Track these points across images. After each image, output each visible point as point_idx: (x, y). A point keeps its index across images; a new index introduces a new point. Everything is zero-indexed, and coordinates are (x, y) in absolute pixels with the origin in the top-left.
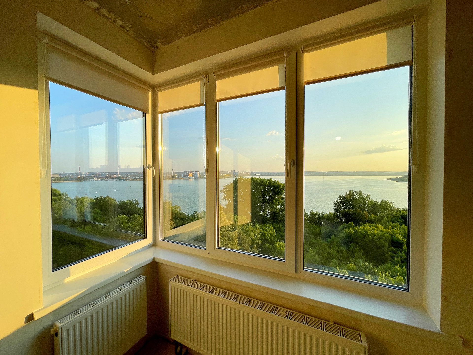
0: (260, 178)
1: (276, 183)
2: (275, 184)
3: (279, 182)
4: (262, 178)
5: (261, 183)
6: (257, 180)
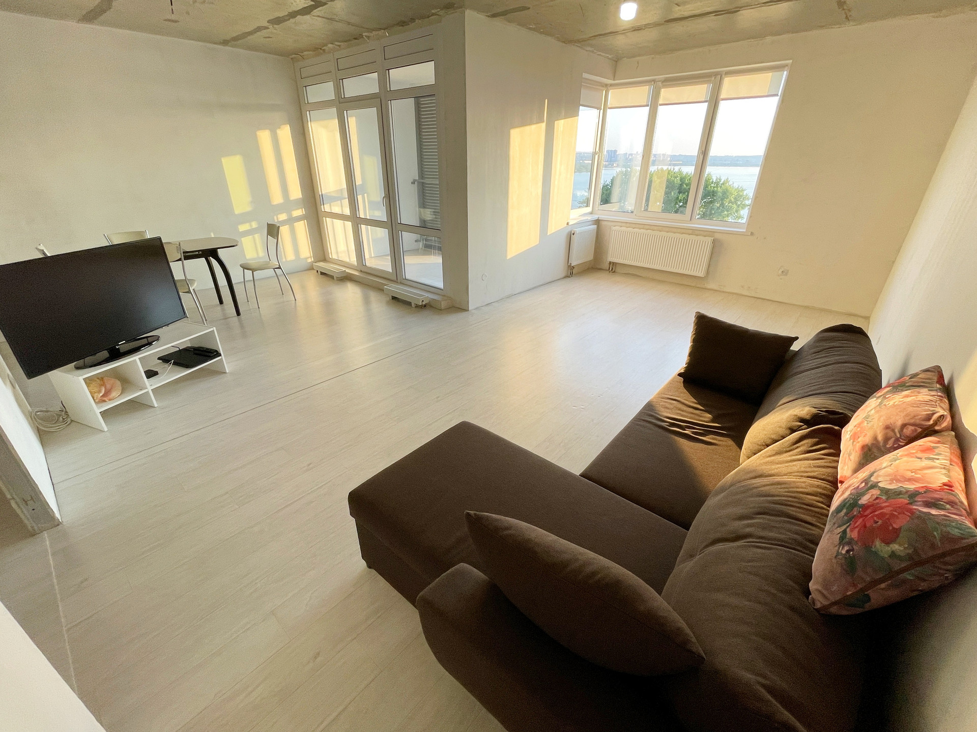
0: (680, 172)
1: (721, 187)
2: (716, 189)
3: (731, 183)
4: (684, 173)
5: (681, 185)
6: (673, 178)
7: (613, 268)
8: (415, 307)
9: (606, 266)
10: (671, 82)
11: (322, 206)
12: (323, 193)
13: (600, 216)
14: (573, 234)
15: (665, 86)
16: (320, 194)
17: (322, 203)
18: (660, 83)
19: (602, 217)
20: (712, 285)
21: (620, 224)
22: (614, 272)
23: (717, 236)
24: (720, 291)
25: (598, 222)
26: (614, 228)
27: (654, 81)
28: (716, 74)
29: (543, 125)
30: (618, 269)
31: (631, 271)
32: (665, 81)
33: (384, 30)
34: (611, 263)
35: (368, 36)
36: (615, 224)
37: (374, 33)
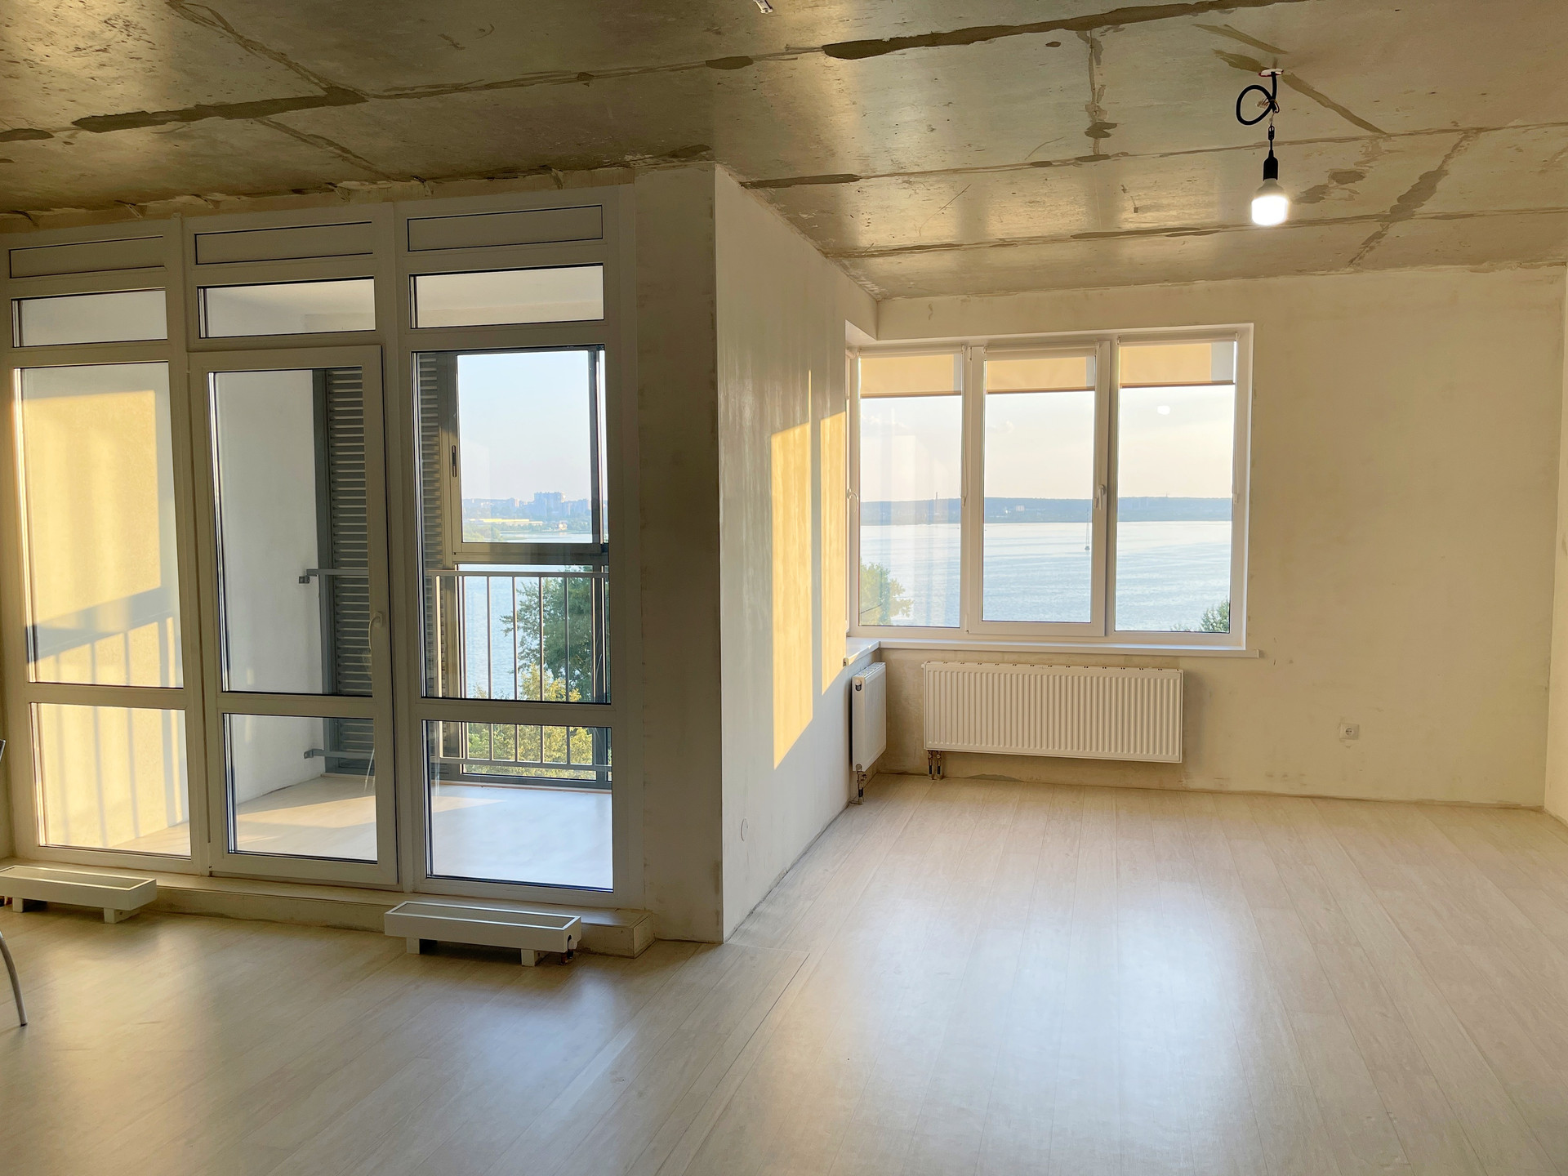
7: (939, 766)
8: (537, 964)
9: (919, 762)
10: (997, 348)
11: (31, 665)
12: (38, 621)
13: (882, 640)
14: (859, 688)
15: (991, 357)
16: (29, 624)
17: (31, 654)
18: (982, 350)
19: (888, 642)
20: (1197, 782)
21: (939, 655)
22: (943, 777)
23: (1186, 665)
24: (1221, 792)
25: (879, 655)
26: (929, 667)
27: (964, 345)
28: (1101, 339)
29: (808, 427)
30: (951, 768)
31: (989, 769)
32: (991, 345)
33: (422, 180)
34: (933, 753)
35: (349, 191)
36: (928, 655)
37: (383, 184)
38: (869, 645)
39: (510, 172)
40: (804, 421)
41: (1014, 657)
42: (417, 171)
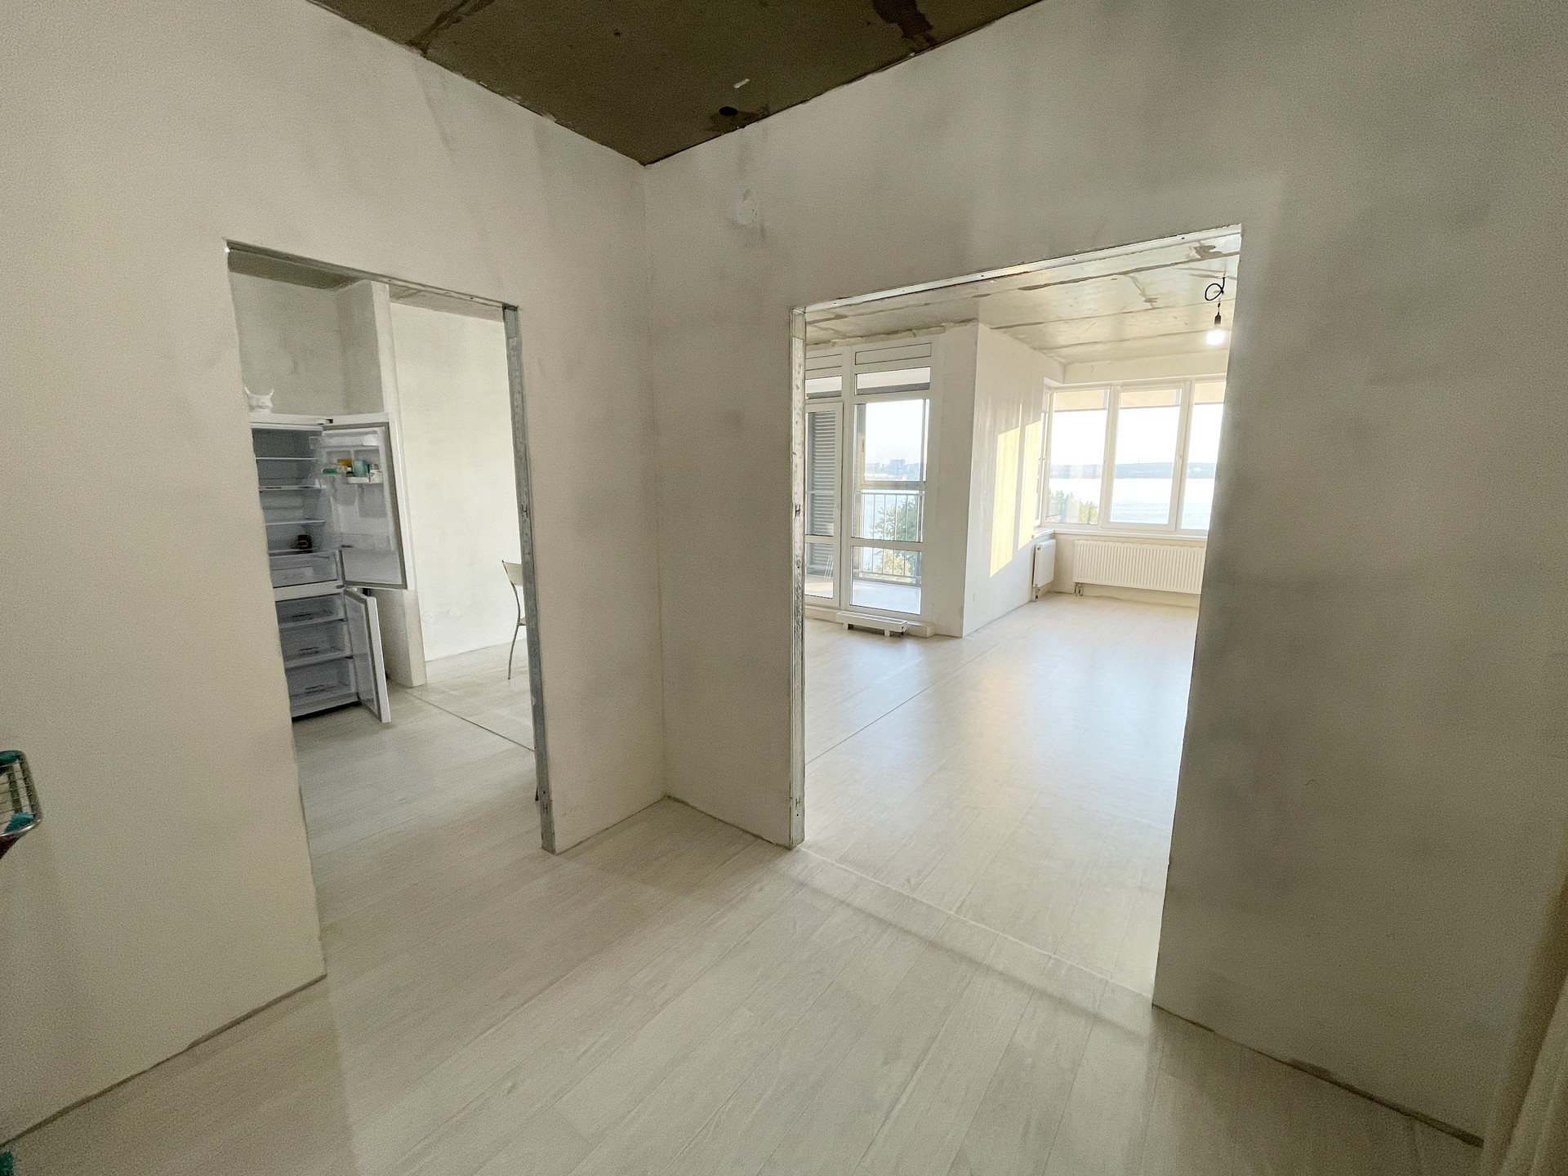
7: (1079, 589)
8: (890, 635)
9: (1070, 587)
10: (1126, 386)
14: (1039, 549)
15: (1125, 391)
18: (1119, 388)
19: (1058, 530)
21: (1085, 537)
22: (1081, 595)
25: (1053, 536)
26: (1076, 543)
27: (1110, 385)
28: (1185, 380)
29: (1018, 430)
30: (1086, 591)
31: (1105, 593)
32: (1123, 385)
33: (862, 337)
34: (1077, 584)
35: (835, 343)
36: (1079, 537)
37: (847, 339)
38: (1049, 531)
39: (896, 332)
40: (1017, 427)
41: (1124, 539)
42: (861, 334)
